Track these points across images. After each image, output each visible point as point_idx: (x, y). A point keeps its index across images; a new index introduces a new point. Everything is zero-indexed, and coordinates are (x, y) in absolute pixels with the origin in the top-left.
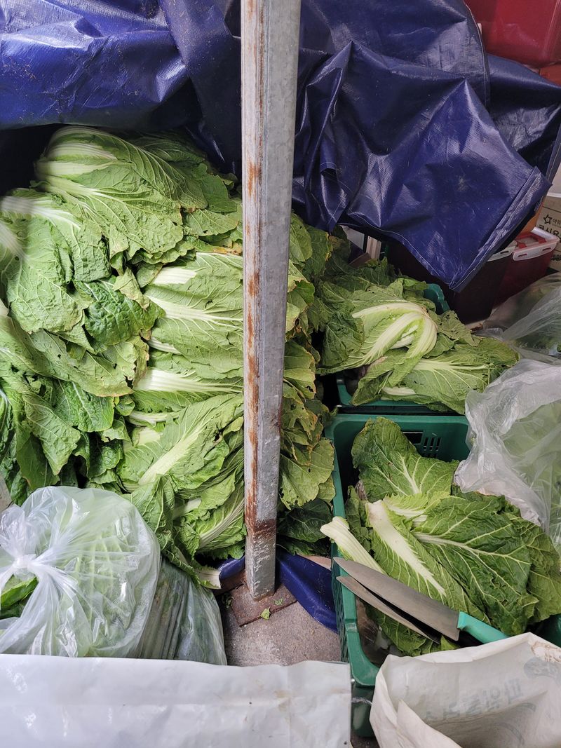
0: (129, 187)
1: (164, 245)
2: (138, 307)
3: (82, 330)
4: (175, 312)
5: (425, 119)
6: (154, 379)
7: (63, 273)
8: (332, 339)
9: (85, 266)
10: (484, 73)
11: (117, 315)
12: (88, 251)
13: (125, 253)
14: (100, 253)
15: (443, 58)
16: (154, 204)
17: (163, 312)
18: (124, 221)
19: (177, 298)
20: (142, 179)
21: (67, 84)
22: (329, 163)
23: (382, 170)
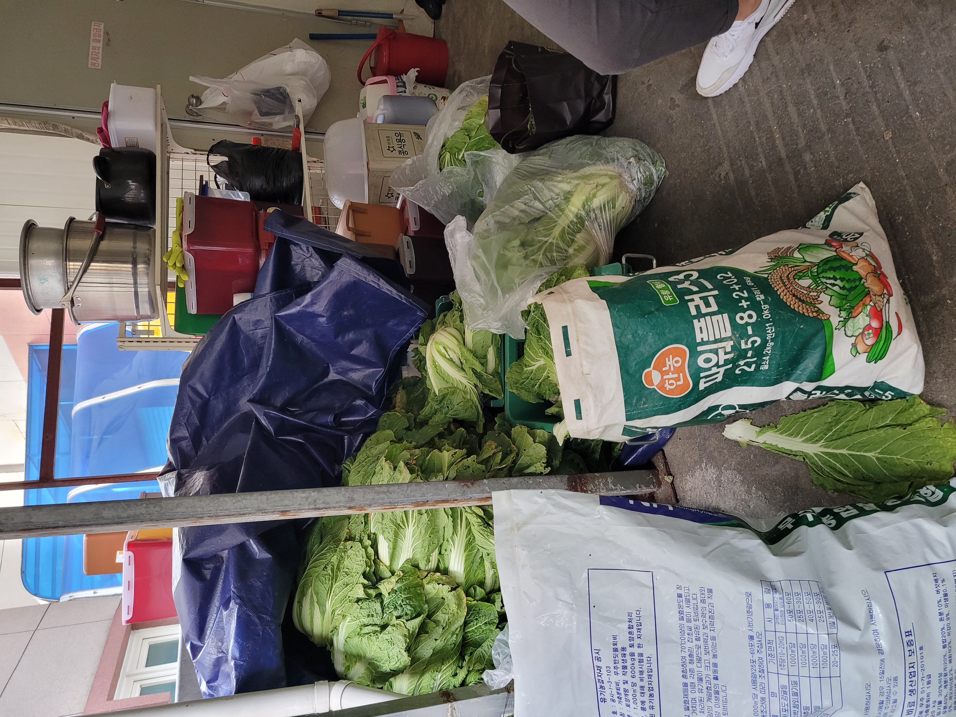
0: (327, 579)
1: (363, 557)
2: (401, 580)
3: (409, 622)
4: (408, 552)
5: (302, 341)
6: (455, 569)
7: (375, 632)
8: (455, 413)
9: (373, 616)
10: (268, 297)
11: (403, 596)
12: (363, 613)
13: (365, 587)
14: (365, 604)
15: (260, 327)
16: (339, 562)
17: (407, 561)
18: (347, 585)
19: (398, 549)
20: (323, 570)
21: (257, 620)
22: (330, 418)
23: (340, 368)
